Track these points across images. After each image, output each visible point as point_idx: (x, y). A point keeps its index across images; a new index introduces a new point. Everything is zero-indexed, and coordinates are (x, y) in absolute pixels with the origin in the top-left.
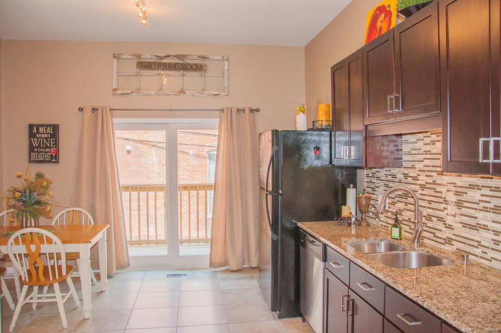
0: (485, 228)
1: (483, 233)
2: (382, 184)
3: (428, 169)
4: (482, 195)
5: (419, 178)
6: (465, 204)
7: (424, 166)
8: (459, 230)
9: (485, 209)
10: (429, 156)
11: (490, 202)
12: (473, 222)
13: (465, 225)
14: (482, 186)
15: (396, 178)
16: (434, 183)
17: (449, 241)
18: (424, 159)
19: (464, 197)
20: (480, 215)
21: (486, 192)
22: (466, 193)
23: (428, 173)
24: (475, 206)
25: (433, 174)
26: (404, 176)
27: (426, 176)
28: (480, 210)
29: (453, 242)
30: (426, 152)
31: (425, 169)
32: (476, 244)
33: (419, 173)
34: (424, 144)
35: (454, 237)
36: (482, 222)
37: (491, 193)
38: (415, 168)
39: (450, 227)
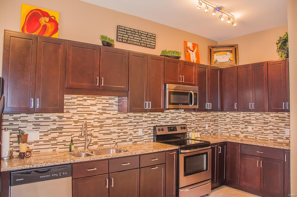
0: (115, 132)
1: (113, 135)
2: (31, 124)
3: (81, 112)
4: (112, 121)
5: (73, 117)
6: (104, 126)
7: (77, 111)
8: (102, 137)
9: (114, 126)
10: (82, 107)
11: (116, 123)
12: (109, 132)
13: (104, 134)
14: (112, 118)
15: (51, 119)
16: (85, 119)
17: (96, 143)
18: (77, 108)
19: (104, 123)
20: (112, 128)
21: (115, 119)
22: (105, 121)
23: (80, 115)
24: (109, 125)
25: (84, 115)
26: (58, 118)
27: (79, 116)
28: (112, 126)
29: (98, 143)
30: (79, 105)
31: (78, 112)
32: (110, 140)
33: (73, 115)
34: (77, 100)
35: (98, 141)
36: (112, 131)
37: (117, 120)
38: (70, 112)
39: (96, 137)
